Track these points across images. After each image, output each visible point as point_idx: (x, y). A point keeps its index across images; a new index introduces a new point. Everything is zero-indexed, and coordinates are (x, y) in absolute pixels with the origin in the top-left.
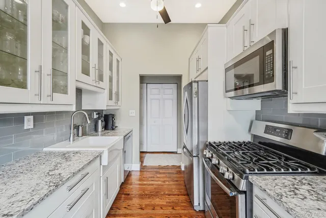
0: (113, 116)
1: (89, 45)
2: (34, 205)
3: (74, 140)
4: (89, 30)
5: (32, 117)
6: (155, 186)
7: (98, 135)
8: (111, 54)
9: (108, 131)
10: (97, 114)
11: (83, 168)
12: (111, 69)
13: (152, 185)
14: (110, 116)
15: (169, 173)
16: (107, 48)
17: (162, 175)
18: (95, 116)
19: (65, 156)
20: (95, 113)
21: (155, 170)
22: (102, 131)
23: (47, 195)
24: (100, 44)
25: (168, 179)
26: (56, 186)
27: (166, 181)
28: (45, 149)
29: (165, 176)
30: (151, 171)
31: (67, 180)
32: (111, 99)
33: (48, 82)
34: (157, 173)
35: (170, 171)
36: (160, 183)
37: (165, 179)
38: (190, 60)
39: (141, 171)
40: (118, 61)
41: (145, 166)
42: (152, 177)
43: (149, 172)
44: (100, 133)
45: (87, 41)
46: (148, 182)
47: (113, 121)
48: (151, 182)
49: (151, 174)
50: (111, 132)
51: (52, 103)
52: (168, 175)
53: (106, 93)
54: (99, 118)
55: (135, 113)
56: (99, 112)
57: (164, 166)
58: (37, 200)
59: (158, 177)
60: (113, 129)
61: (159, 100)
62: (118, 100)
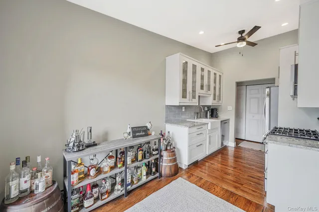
0: (216, 110)
1: (204, 75)
5: (184, 107)
7: (207, 119)
8: (215, 74)
9: (213, 118)
12: (215, 82)
16: (212, 72)
18: (206, 109)
20: (206, 107)
21: (247, 150)
22: (210, 117)
24: (209, 72)
30: (243, 149)
32: (214, 99)
39: (235, 148)
40: (220, 76)
47: (216, 113)
53: (212, 97)
54: (208, 110)
55: (231, 108)
56: (208, 107)
57: (256, 150)
60: (216, 117)
61: (258, 98)
62: (220, 99)
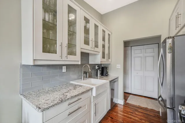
0: (106, 68)
1: (89, 28)
2: (49, 107)
3: (83, 80)
4: (89, 20)
5: (65, 67)
6: (132, 120)
7: (97, 78)
8: (104, 31)
9: (103, 77)
10: (97, 67)
11: (78, 95)
12: (104, 39)
13: (131, 118)
14: (105, 68)
15: (146, 114)
16: (101, 28)
17: (140, 114)
18: (97, 68)
19: (75, 87)
20: (96, 66)
21: (135, 108)
22: (100, 76)
23: (56, 104)
24: (96, 27)
25: (144, 118)
26: (62, 101)
27: (143, 120)
28: (71, 82)
29: (142, 115)
30: (132, 108)
31: (67, 99)
32: (103, 57)
33: (65, 50)
34: (136, 110)
35: (148, 113)
36: (137, 119)
37: (142, 118)
38: (171, 20)
39: (124, 106)
40: (109, 35)
41: (128, 103)
42: (131, 112)
43: (130, 108)
44: (99, 77)
45: (88, 27)
46: (128, 115)
47: (106, 71)
48: (130, 116)
49: (131, 110)
50: (105, 77)
51: (67, 60)
52: (145, 115)
53: (100, 54)
54: (99, 69)
55: (120, 66)
56: (99, 65)
57: (143, 108)
58: (51, 105)
59: (136, 114)
60: (106, 76)
61: (141, 57)
62: (109, 58)
